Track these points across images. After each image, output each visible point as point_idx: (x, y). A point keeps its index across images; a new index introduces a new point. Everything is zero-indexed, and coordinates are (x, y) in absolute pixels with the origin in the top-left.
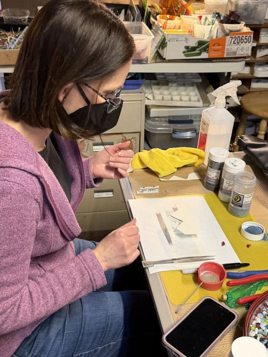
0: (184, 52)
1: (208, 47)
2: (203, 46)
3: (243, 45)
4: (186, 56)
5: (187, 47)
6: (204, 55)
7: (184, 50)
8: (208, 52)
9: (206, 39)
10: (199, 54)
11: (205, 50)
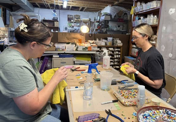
3: (95, 48)
6: (87, 50)
9: (87, 46)
11: (87, 49)
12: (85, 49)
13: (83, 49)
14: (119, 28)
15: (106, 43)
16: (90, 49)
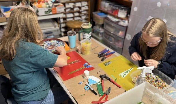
3: (61, 9)
11: (51, 11)
12: (49, 12)
13: (46, 12)
16: (54, 11)
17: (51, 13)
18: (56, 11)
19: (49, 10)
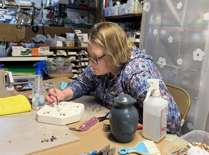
0: (21, 53)
1: (31, 51)
2: (29, 51)
3: (46, 51)
4: (22, 55)
5: (22, 52)
7: (21, 52)
8: (31, 54)
10: (28, 54)
12: (26, 53)
14: (83, 20)
15: (63, 42)
16: (35, 53)
17: (30, 55)
18: (38, 52)
19: (27, 50)
